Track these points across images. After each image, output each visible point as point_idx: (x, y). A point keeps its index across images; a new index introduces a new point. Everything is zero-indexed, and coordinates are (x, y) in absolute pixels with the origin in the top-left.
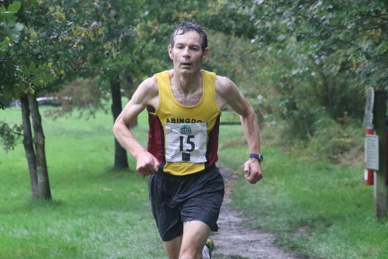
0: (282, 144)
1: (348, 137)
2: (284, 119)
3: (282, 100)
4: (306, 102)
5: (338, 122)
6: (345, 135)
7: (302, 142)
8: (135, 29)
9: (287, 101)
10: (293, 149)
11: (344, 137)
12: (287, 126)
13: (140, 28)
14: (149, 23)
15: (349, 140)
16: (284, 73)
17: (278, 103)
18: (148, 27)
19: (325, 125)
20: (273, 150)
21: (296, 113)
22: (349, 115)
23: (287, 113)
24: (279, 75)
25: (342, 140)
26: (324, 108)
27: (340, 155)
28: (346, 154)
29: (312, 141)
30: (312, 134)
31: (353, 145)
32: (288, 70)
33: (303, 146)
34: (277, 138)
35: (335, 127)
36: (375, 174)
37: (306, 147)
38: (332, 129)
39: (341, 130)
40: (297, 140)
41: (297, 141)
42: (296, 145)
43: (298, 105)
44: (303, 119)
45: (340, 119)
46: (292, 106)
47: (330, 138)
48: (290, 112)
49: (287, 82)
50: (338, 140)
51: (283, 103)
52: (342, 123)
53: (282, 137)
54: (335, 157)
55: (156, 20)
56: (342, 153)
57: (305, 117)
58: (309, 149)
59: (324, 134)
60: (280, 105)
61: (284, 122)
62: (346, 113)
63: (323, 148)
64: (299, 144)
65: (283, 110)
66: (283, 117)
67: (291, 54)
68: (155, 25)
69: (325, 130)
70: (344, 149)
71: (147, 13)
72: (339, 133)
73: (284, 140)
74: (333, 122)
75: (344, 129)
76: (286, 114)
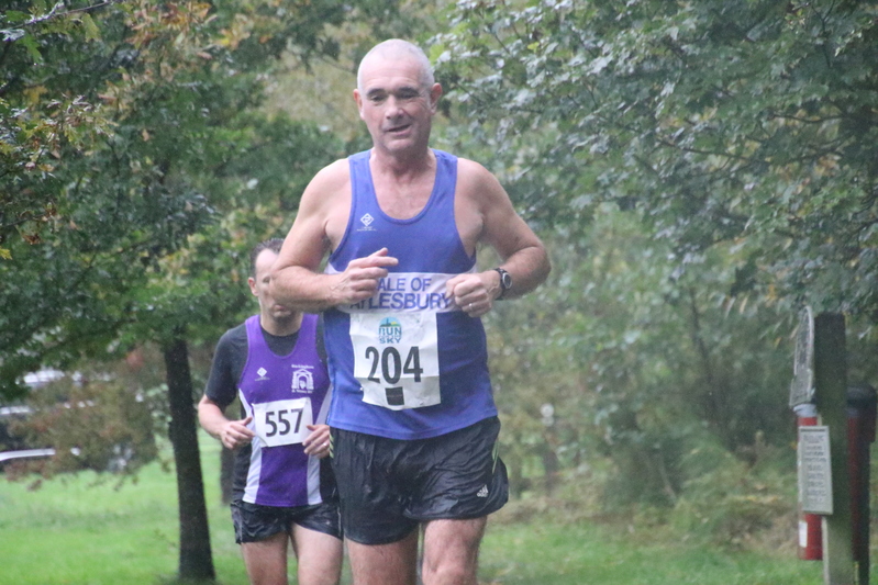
0: (604, 518)
1: (765, 491)
2: (607, 454)
3: (600, 407)
4: (659, 411)
5: (740, 457)
6: (760, 486)
7: (652, 509)
8: (223, 224)
9: (614, 408)
10: (631, 529)
11: (755, 491)
12: (615, 470)
13: (236, 221)
14: (260, 210)
15: (768, 499)
16: (602, 340)
17: (592, 416)
18: (256, 220)
19: (708, 462)
20: (581, 533)
21: (636, 437)
22: (767, 439)
23: (614, 438)
24: (593, 343)
25: (751, 497)
26: (705, 423)
27: (748, 536)
28: (763, 533)
29: (678, 506)
30: (678, 490)
31: (780, 510)
32: (612, 333)
33: (654, 519)
34: (591, 504)
35: (733, 469)
36: (824, 525)
37: (662, 522)
38: (726, 473)
39: (749, 477)
40: (641, 505)
41: (641, 511)
42: (638, 518)
43: (639, 420)
44: (655, 451)
45: (746, 449)
46: (625, 421)
47: (723, 495)
48: (622, 436)
49: (612, 362)
50: (741, 498)
51: (604, 414)
52: (752, 460)
53: (603, 498)
54: (736, 540)
55: (275, 204)
56: (750, 531)
57: (657, 446)
58: (671, 528)
59: (707, 487)
60: (597, 421)
61: (608, 462)
62: (759, 434)
63: (705, 520)
64: (647, 516)
65: (604, 432)
66: (605, 449)
67: (618, 292)
68: (274, 214)
69: (708, 478)
70: (756, 521)
71: (252, 183)
72: (744, 482)
73: (609, 508)
74: (728, 455)
75: (756, 473)
76: (611, 443)
